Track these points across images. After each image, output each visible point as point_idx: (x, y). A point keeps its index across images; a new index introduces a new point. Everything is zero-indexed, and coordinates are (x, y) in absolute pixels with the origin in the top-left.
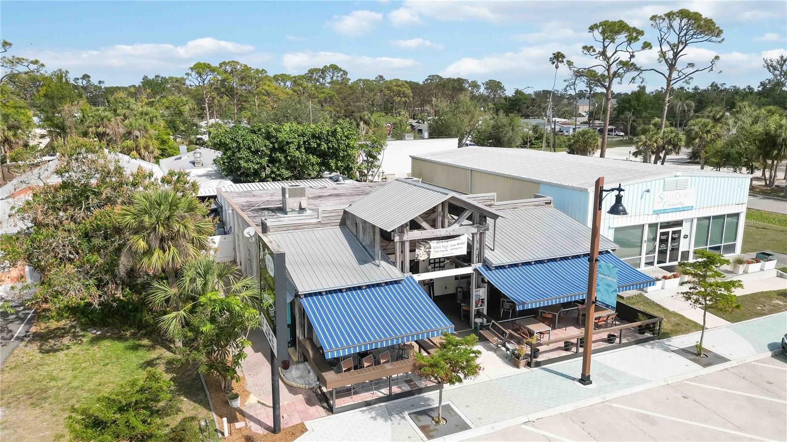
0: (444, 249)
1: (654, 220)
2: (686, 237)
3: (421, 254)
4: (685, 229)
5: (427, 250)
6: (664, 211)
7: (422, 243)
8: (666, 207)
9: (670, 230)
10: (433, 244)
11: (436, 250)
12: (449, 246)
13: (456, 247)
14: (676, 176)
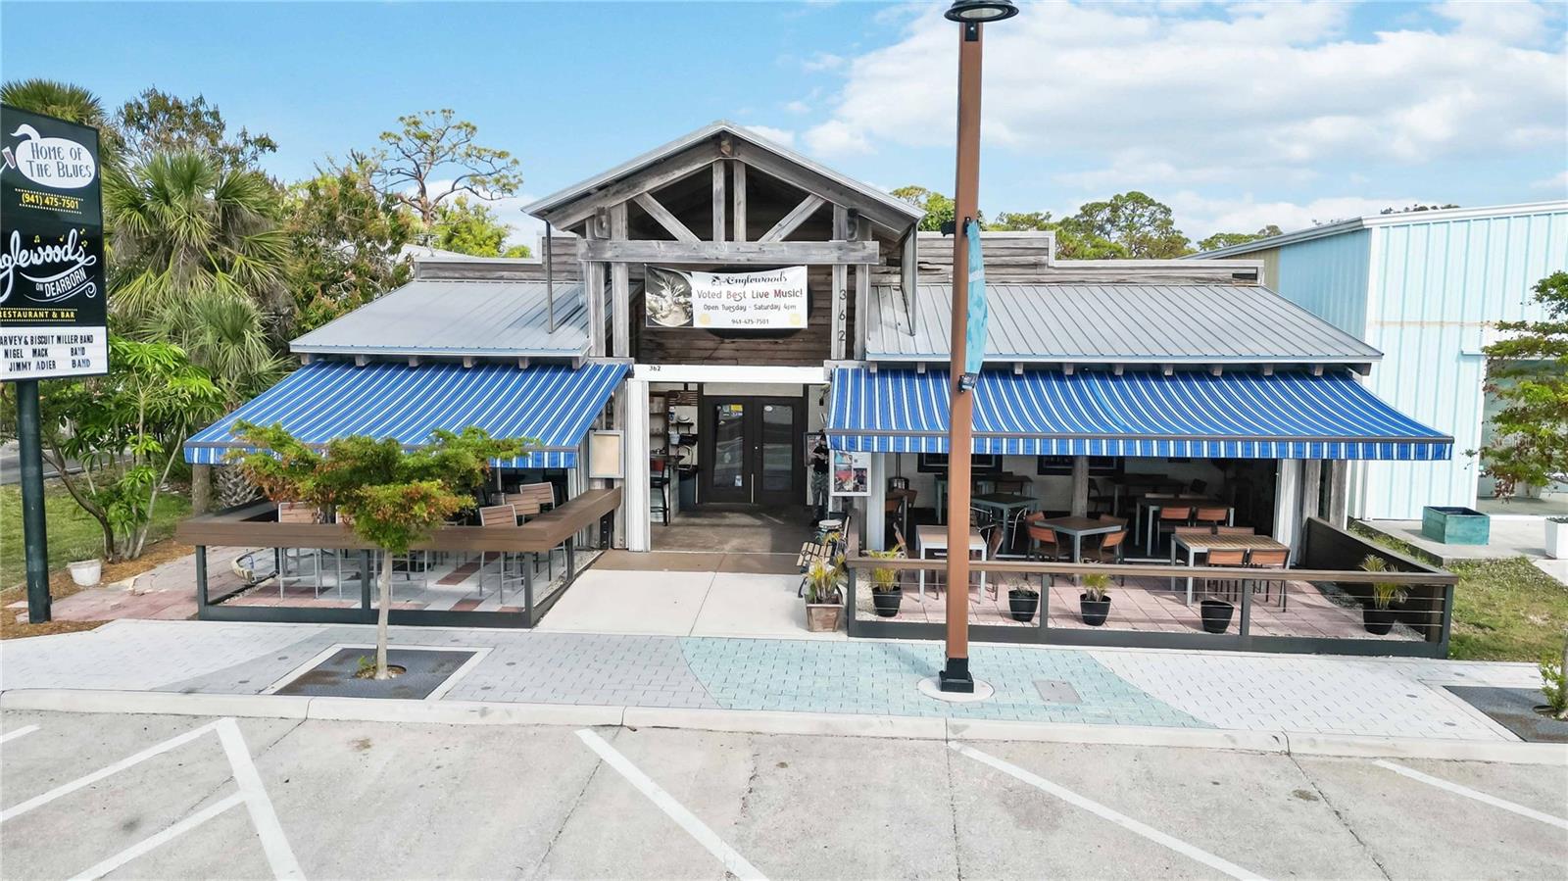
0: (731, 302)
3: (665, 310)
5: (682, 299)
7: (665, 276)
10: (699, 282)
11: (711, 302)
12: (749, 295)
13: (772, 300)
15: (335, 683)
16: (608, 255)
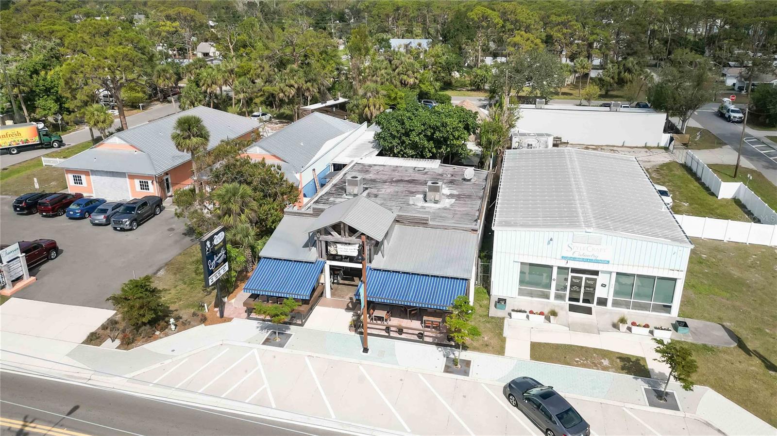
0: (345, 250)
1: (563, 264)
2: (604, 285)
4: (600, 279)
5: (335, 249)
6: (574, 259)
7: (332, 243)
8: (576, 256)
9: (584, 276)
11: (341, 250)
12: (348, 249)
14: (586, 232)
15: (270, 342)
16: (320, 239)
